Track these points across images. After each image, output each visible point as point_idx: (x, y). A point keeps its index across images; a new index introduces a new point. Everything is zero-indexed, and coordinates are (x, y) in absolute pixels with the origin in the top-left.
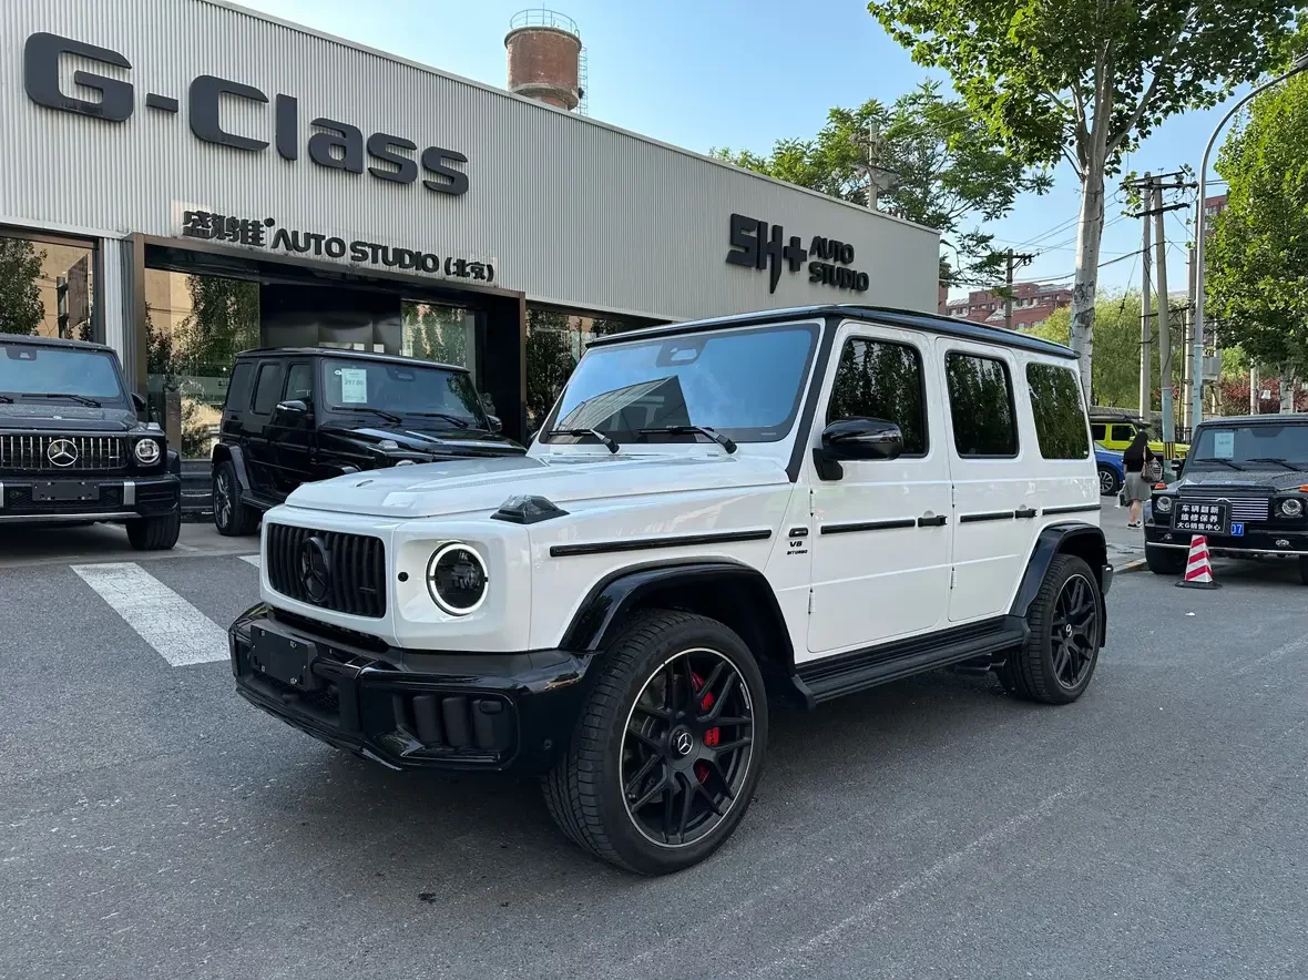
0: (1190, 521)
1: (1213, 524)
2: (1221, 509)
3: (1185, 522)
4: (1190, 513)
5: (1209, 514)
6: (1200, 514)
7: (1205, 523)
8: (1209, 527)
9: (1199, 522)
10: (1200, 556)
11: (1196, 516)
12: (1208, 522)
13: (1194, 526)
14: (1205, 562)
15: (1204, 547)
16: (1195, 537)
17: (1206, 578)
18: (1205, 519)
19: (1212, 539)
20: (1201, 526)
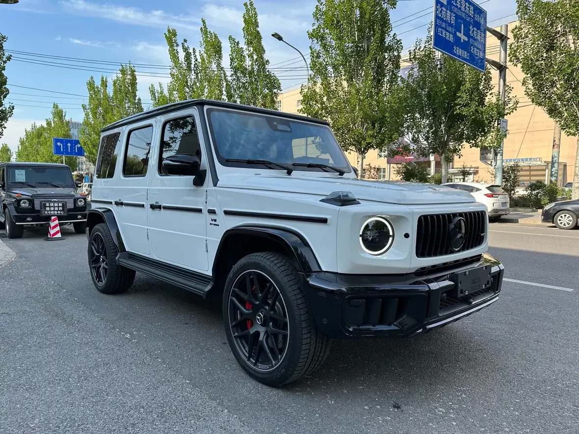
0: (50, 210)
1: (61, 211)
2: (63, 204)
3: (48, 211)
4: (50, 207)
5: (58, 207)
6: (54, 207)
7: (57, 211)
8: (59, 212)
9: (54, 210)
10: (55, 227)
11: (53, 208)
12: (58, 210)
13: (52, 212)
14: (58, 228)
15: (57, 222)
16: (53, 218)
17: (59, 235)
18: (57, 209)
19: (60, 218)
20: (56, 212)
